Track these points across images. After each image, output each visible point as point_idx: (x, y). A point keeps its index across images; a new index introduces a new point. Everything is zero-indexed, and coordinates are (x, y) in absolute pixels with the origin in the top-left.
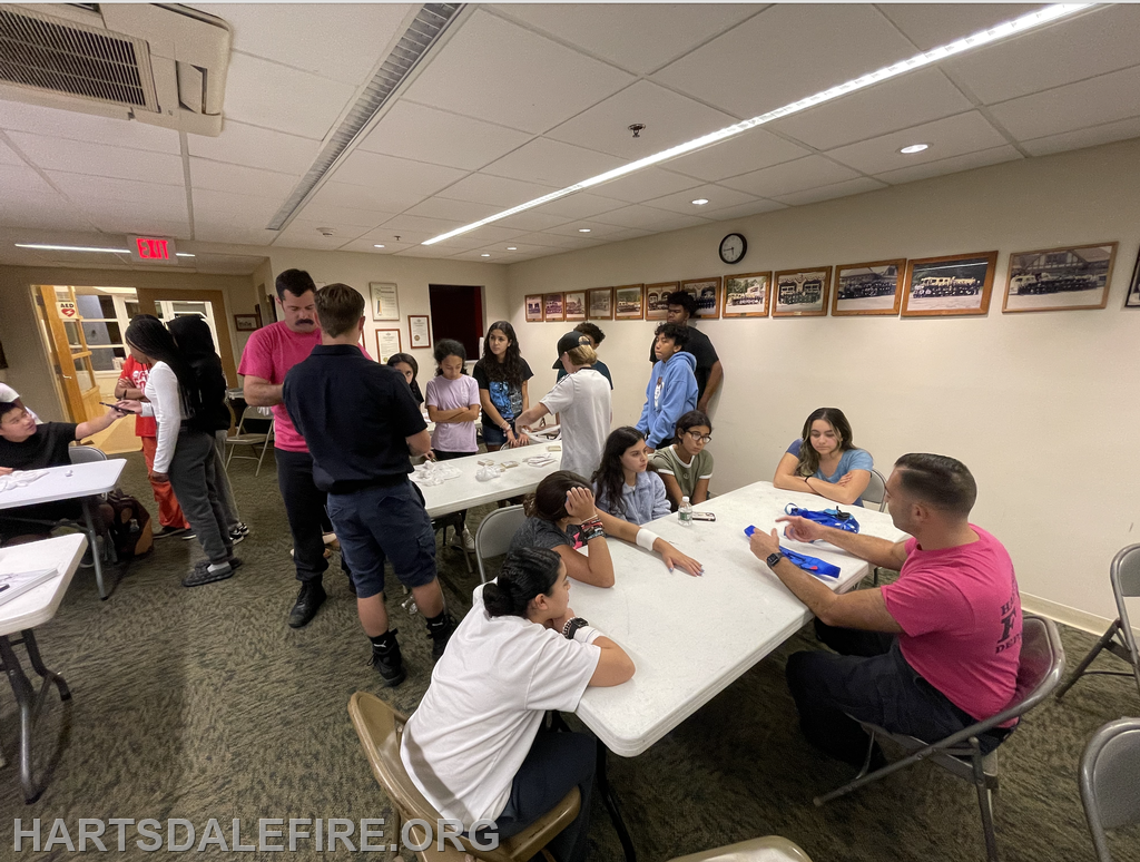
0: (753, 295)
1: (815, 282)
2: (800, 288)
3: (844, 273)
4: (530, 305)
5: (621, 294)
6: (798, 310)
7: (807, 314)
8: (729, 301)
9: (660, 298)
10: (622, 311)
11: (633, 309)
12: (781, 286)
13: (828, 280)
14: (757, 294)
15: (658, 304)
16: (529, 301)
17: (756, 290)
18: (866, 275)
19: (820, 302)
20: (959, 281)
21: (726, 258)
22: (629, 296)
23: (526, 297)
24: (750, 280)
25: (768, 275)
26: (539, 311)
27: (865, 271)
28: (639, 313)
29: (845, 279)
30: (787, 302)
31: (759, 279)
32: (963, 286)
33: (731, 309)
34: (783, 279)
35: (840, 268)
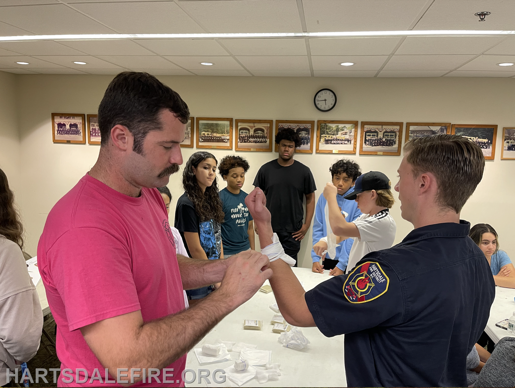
0: (343, 137)
1: (392, 132)
2: (380, 135)
3: (412, 128)
4: (60, 125)
5: (204, 124)
6: (380, 151)
7: (386, 154)
8: (322, 140)
9: (252, 133)
10: (205, 141)
11: (222, 141)
12: (367, 132)
13: (401, 131)
14: (347, 137)
15: (250, 137)
16: (58, 120)
17: (346, 133)
18: (427, 131)
19: (396, 146)
20: (480, 140)
21: (319, 106)
22: (213, 128)
23: (54, 115)
24: (341, 126)
25: (355, 124)
26: (77, 132)
27: (426, 128)
28: (228, 144)
29: (413, 132)
30: (371, 144)
31: (348, 126)
32: (482, 143)
33: (323, 147)
34: (367, 127)
35: (409, 124)
